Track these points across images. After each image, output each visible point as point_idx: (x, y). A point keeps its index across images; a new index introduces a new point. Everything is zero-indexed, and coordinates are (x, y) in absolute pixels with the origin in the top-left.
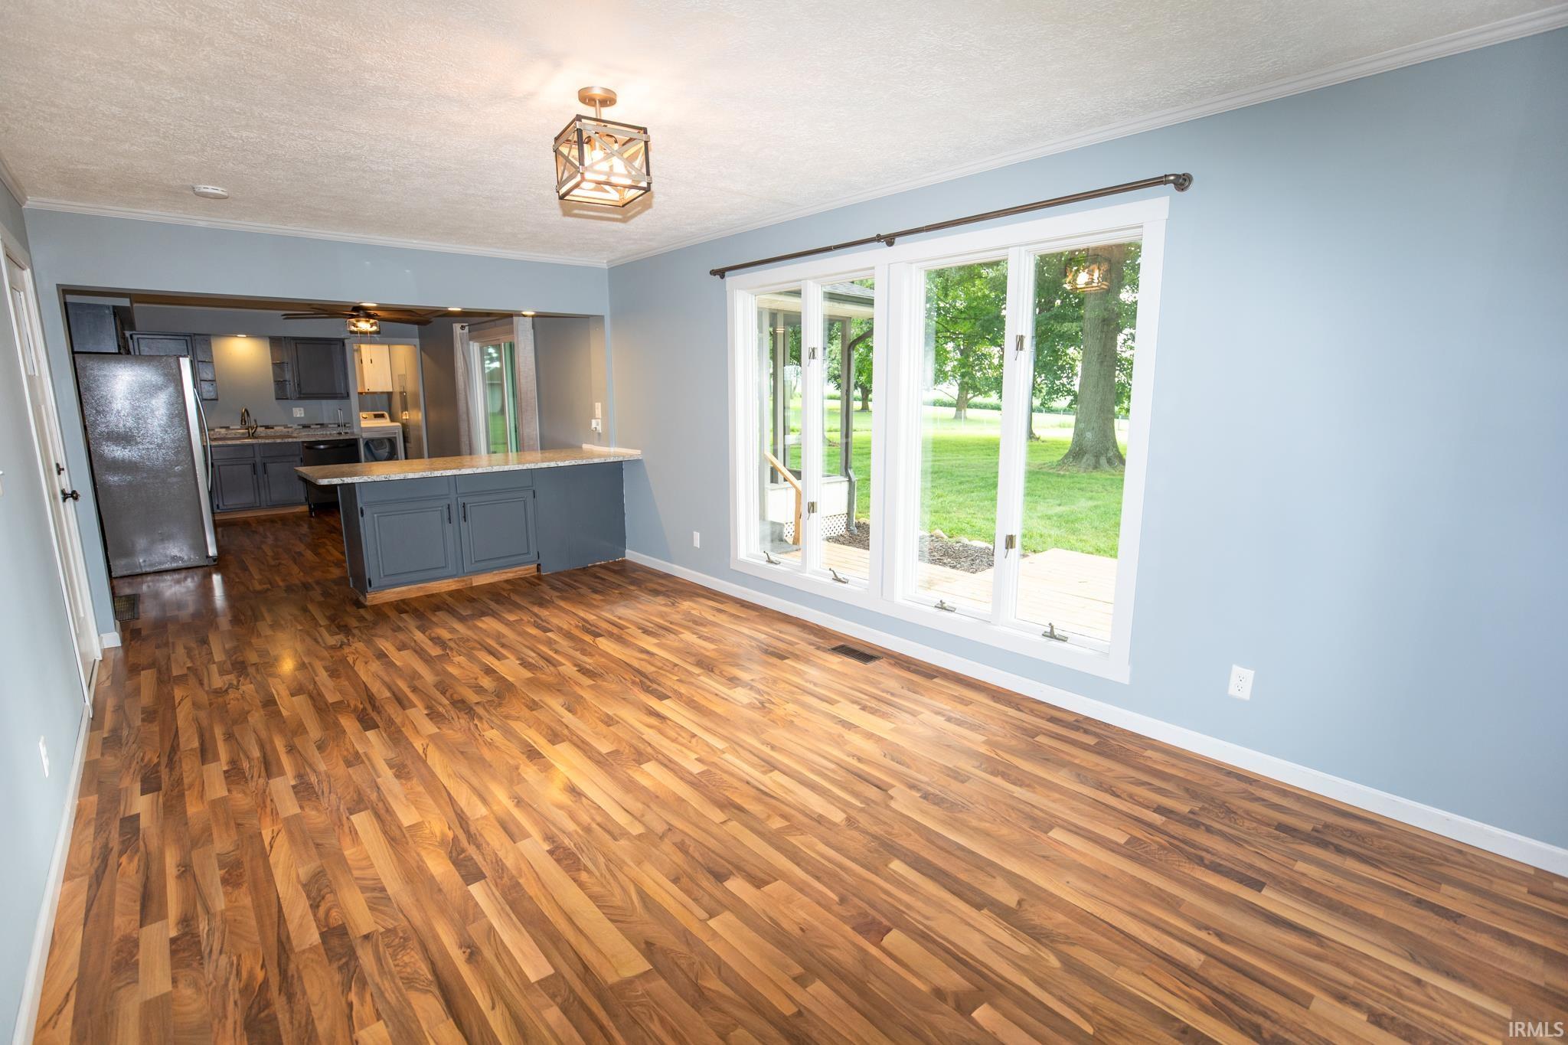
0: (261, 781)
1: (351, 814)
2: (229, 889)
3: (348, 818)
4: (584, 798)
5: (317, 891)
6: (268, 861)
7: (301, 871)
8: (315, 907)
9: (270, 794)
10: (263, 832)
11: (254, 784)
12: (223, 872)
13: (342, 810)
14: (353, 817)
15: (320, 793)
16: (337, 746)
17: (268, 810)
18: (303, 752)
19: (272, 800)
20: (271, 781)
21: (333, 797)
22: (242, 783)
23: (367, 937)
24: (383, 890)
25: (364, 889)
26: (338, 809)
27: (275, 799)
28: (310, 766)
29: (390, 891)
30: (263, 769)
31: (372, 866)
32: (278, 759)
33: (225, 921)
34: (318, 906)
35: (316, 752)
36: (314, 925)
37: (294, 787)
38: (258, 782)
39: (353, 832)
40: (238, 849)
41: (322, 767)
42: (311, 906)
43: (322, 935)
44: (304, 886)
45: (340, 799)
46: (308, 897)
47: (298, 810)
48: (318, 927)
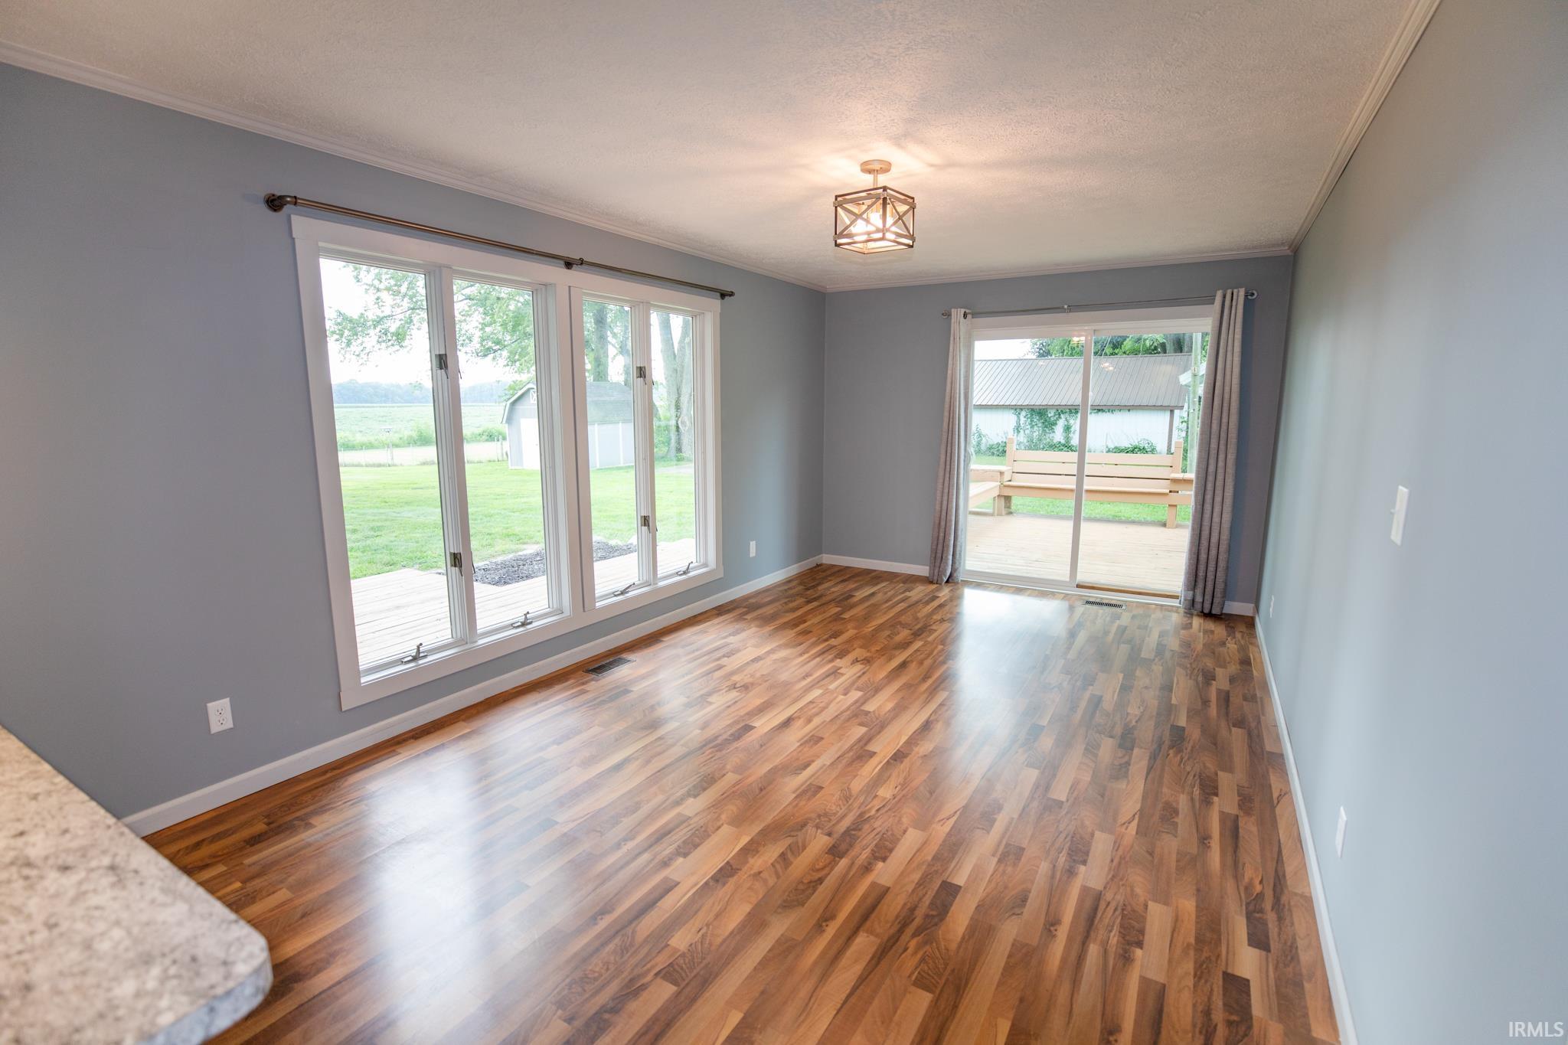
0: (1109, 896)
1: (1062, 802)
2: (1174, 804)
3: (1068, 800)
4: (931, 719)
5: (1121, 771)
6: (1141, 807)
7: (1124, 787)
8: (1128, 763)
9: (1110, 870)
10: (1134, 833)
11: (1118, 897)
12: (1176, 820)
13: (1066, 810)
14: (1064, 799)
15: (1069, 838)
16: (1006, 887)
17: (1120, 852)
18: (1045, 907)
19: (1112, 861)
20: (1100, 887)
21: (1062, 827)
22: (1129, 908)
23: (1111, 737)
24: (1086, 749)
25: (1096, 756)
26: (1067, 813)
27: (1109, 860)
28: (1053, 877)
29: (1083, 747)
30: (1099, 914)
31: (1081, 763)
32: (1076, 916)
33: (1183, 787)
34: (1126, 762)
35: (1032, 895)
36: (1134, 756)
37: (1084, 862)
38: (1114, 897)
39: (1073, 788)
40: (1160, 831)
41: (1044, 867)
42: (1129, 765)
43: (1132, 750)
44: (1127, 777)
45: (1059, 821)
46: (1128, 770)
47: (1098, 834)
48: (1132, 754)
